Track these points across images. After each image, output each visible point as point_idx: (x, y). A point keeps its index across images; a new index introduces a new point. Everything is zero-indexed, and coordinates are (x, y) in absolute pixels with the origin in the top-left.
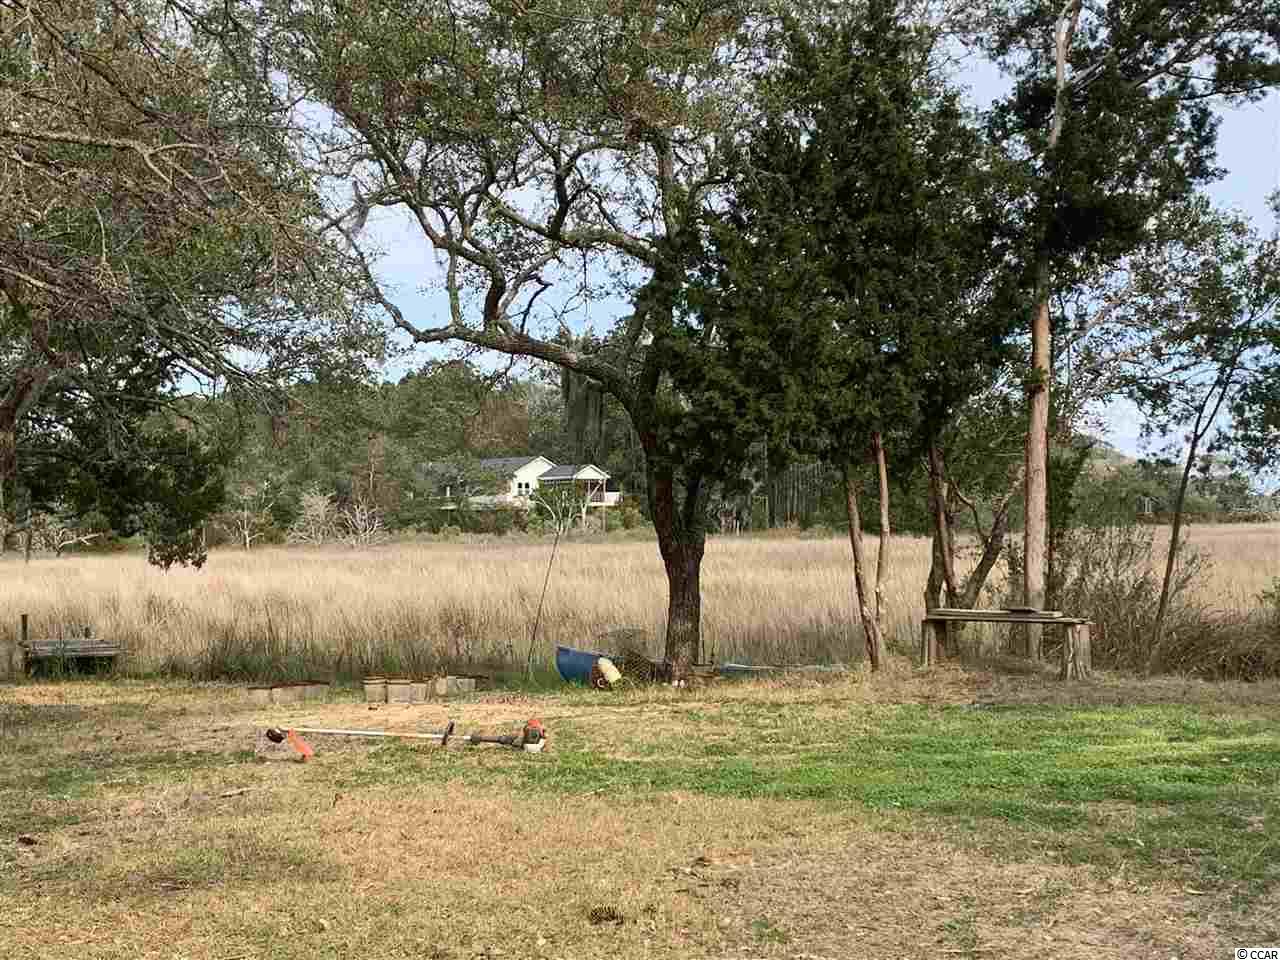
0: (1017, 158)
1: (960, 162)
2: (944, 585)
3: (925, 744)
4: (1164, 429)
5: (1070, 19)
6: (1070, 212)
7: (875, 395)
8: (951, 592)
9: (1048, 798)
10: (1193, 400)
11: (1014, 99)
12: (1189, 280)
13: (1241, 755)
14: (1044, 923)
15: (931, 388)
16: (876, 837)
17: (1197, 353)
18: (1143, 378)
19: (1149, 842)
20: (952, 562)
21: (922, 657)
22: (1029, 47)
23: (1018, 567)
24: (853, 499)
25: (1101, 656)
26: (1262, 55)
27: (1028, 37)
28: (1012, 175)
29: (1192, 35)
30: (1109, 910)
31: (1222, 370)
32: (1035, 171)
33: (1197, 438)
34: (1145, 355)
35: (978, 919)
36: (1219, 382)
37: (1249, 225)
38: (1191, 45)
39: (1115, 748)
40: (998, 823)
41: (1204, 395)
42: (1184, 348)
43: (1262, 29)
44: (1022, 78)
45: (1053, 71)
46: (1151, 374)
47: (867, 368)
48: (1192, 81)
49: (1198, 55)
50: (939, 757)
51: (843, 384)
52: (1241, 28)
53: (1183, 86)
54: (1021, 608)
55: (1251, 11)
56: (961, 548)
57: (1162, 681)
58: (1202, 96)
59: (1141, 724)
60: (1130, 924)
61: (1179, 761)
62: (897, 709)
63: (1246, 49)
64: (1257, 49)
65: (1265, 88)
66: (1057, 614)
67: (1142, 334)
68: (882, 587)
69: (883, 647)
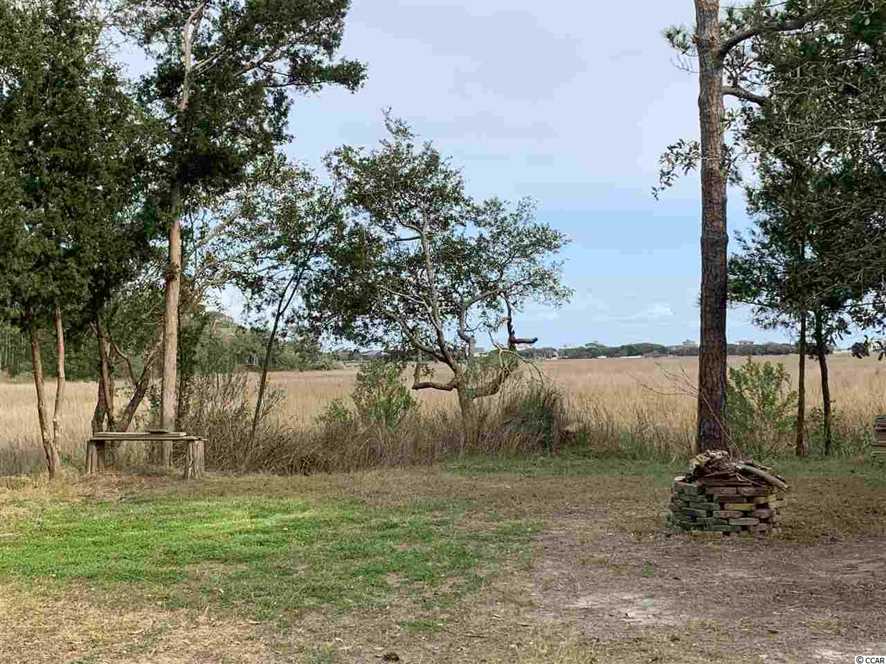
0: (158, 117)
1: (118, 117)
2: (106, 417)
3: (81, 530)
4: (259, 308)
5: (194, 24)
6: (193, 157)
7: (55, 279)
8: (111, 422)
9: (164, 563)
10: (277, 289)
11: (156, 75)
12: (274, 209)
13: (297, 524)
14: (148, 654)
15: (96, 274)
16: (34, 601)
17: (280, 258)
18: (245, 273)
19: (228, 590)
20: (112, 400)
21: (86, 467)
22: (166, 41)
23: (157, 402)
24: (37, 354)
25: (211, 461)
26: (320, 62)
27: (165, 34)
28: (154, 128)
29: (275, 44)
30: (194, 641)
31: (296, 270)
32: (171, 127)
33: (279, 314)
34: (247, 258)
35: (100, 655)
36: (294, 278)
37: (313, 174)
38: (274, 51)
39: (214, 525)
40: (125, 584)
41: (285, 286)
42: (271, 254)
43: (319, 44)
44: (161, 62)
45: (183, 59)
46: (250, 271)
47: (49, 259)
48: (275, 75)
49: (280, 58)
50: (90, 539)
51: (31, 270)
52: (306, 42)
53: (269, 78)
54: (159, 430)
55: (312, 32)
56: (118, 389)
57: (251, 477)
58: (281, 86)
59: (233, 507)
60: (208, 649)
61: (256, 531)
62: (65, 506)
63: (309, 57)
64: (317, 58)
65: (322, 84)
66: (183, 434)
67: (244, 244)
68: (58, 417)
69: (58, 460)
